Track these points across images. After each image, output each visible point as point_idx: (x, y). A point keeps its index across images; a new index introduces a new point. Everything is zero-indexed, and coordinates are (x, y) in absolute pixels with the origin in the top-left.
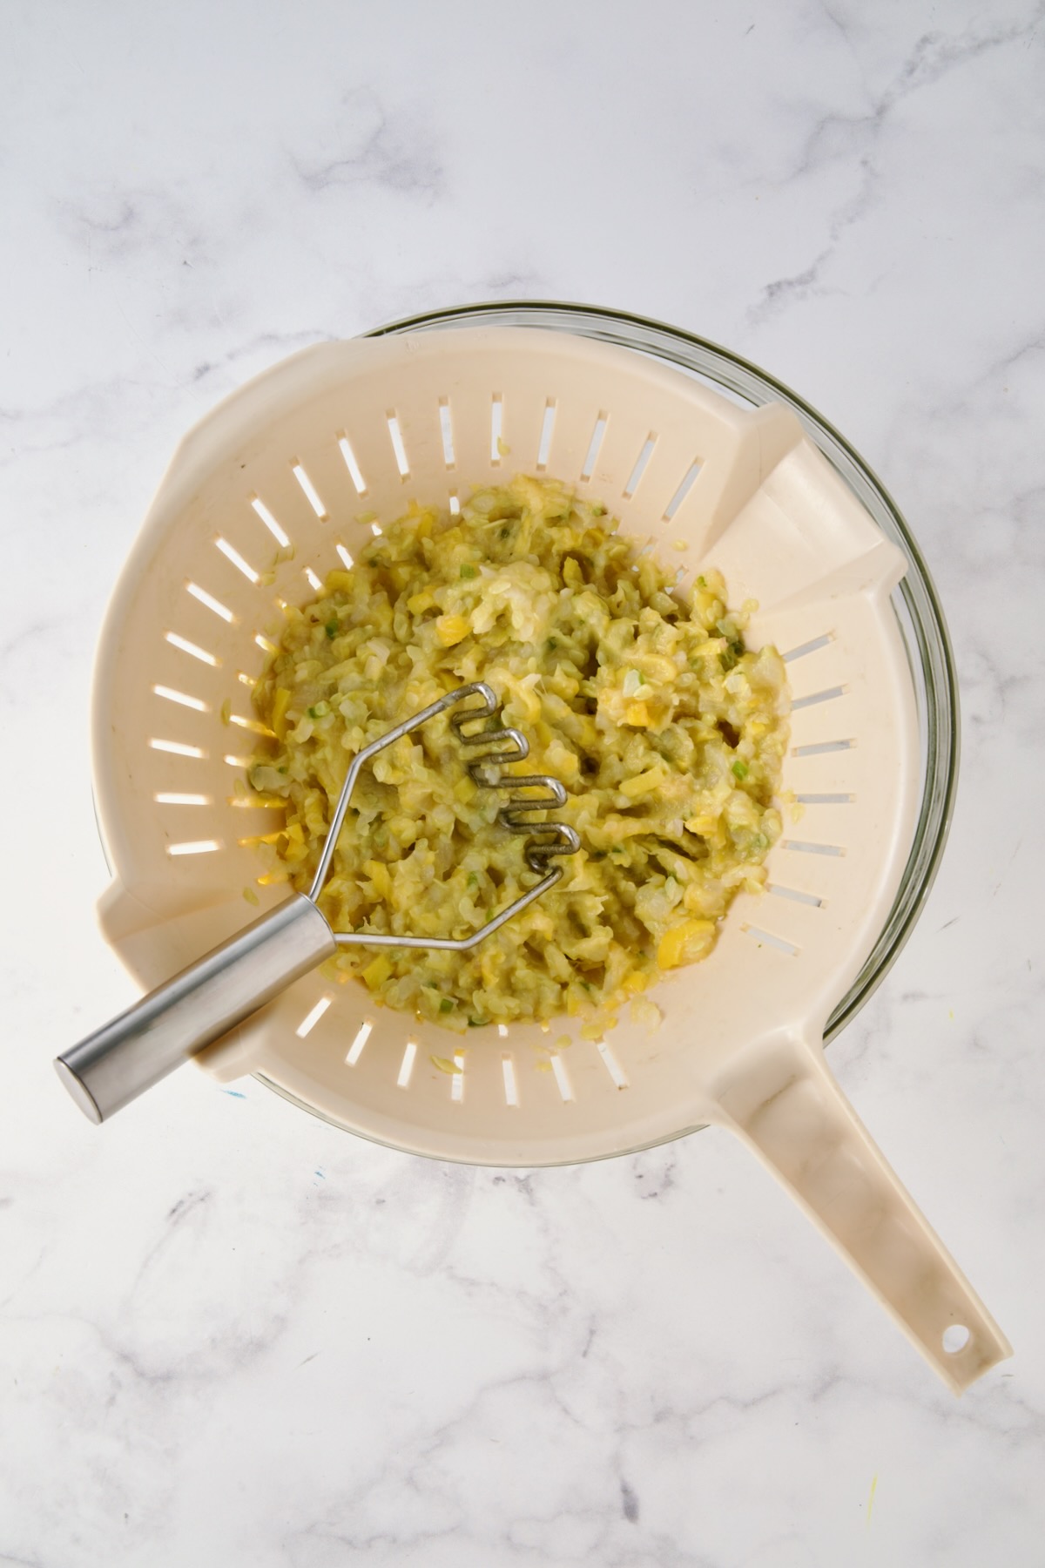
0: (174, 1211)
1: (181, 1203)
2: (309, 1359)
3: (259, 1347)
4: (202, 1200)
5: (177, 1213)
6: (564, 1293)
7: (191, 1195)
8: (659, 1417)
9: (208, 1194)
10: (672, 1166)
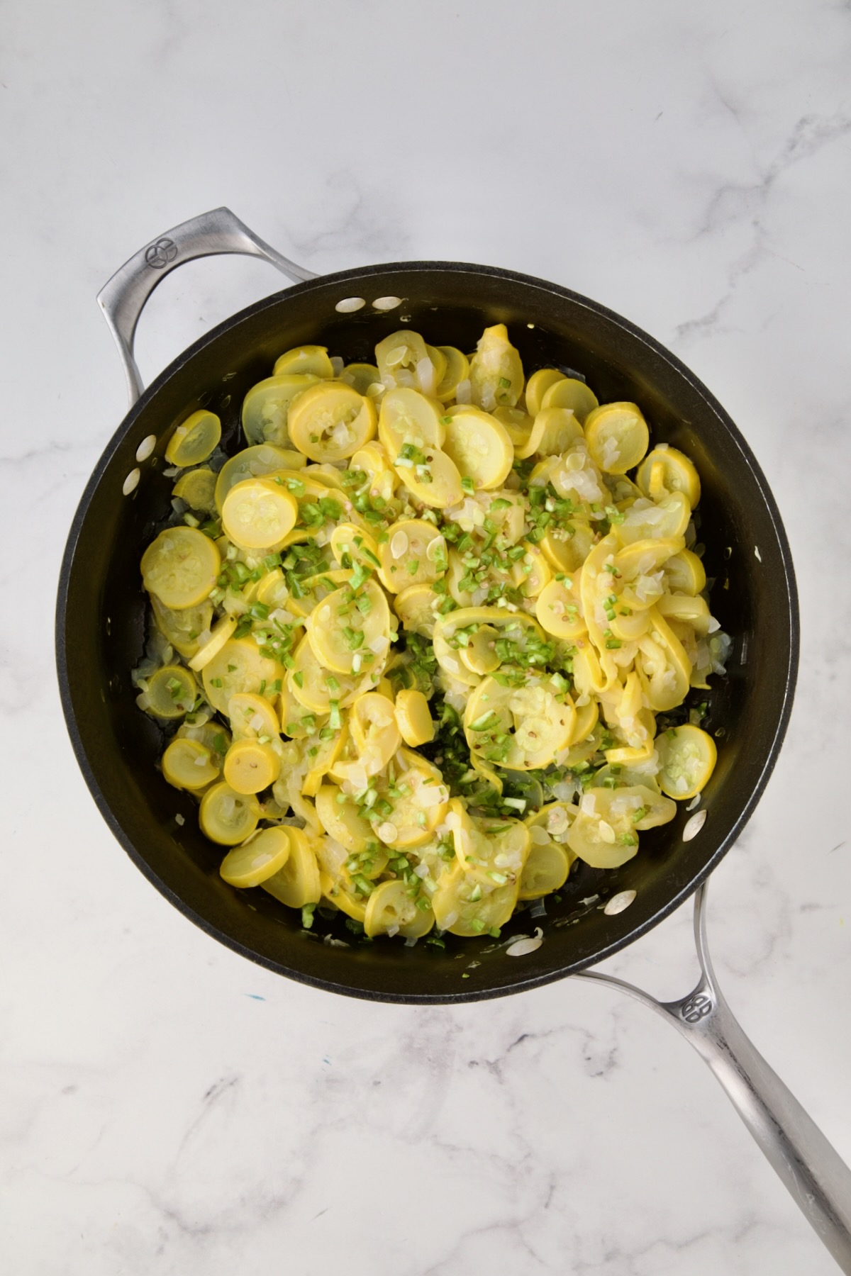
0: (209, 1094)
1: (214, 1087)
2: (321, 1214)
3: (279, 1204)
4: (232, 1084)
5: (211, 1096)
6: (529, 1155)
7: (222, 1080)
8: (608, 1258)
9: (236, 1080)
10: (615, 1050)
